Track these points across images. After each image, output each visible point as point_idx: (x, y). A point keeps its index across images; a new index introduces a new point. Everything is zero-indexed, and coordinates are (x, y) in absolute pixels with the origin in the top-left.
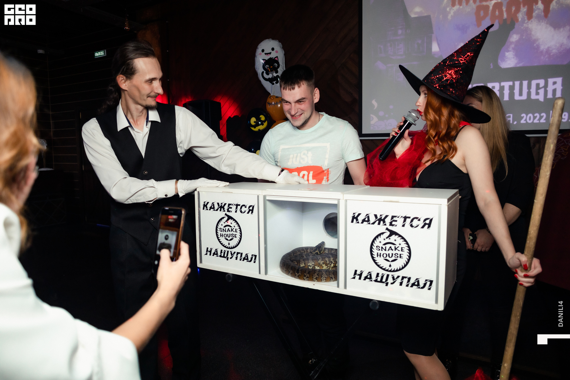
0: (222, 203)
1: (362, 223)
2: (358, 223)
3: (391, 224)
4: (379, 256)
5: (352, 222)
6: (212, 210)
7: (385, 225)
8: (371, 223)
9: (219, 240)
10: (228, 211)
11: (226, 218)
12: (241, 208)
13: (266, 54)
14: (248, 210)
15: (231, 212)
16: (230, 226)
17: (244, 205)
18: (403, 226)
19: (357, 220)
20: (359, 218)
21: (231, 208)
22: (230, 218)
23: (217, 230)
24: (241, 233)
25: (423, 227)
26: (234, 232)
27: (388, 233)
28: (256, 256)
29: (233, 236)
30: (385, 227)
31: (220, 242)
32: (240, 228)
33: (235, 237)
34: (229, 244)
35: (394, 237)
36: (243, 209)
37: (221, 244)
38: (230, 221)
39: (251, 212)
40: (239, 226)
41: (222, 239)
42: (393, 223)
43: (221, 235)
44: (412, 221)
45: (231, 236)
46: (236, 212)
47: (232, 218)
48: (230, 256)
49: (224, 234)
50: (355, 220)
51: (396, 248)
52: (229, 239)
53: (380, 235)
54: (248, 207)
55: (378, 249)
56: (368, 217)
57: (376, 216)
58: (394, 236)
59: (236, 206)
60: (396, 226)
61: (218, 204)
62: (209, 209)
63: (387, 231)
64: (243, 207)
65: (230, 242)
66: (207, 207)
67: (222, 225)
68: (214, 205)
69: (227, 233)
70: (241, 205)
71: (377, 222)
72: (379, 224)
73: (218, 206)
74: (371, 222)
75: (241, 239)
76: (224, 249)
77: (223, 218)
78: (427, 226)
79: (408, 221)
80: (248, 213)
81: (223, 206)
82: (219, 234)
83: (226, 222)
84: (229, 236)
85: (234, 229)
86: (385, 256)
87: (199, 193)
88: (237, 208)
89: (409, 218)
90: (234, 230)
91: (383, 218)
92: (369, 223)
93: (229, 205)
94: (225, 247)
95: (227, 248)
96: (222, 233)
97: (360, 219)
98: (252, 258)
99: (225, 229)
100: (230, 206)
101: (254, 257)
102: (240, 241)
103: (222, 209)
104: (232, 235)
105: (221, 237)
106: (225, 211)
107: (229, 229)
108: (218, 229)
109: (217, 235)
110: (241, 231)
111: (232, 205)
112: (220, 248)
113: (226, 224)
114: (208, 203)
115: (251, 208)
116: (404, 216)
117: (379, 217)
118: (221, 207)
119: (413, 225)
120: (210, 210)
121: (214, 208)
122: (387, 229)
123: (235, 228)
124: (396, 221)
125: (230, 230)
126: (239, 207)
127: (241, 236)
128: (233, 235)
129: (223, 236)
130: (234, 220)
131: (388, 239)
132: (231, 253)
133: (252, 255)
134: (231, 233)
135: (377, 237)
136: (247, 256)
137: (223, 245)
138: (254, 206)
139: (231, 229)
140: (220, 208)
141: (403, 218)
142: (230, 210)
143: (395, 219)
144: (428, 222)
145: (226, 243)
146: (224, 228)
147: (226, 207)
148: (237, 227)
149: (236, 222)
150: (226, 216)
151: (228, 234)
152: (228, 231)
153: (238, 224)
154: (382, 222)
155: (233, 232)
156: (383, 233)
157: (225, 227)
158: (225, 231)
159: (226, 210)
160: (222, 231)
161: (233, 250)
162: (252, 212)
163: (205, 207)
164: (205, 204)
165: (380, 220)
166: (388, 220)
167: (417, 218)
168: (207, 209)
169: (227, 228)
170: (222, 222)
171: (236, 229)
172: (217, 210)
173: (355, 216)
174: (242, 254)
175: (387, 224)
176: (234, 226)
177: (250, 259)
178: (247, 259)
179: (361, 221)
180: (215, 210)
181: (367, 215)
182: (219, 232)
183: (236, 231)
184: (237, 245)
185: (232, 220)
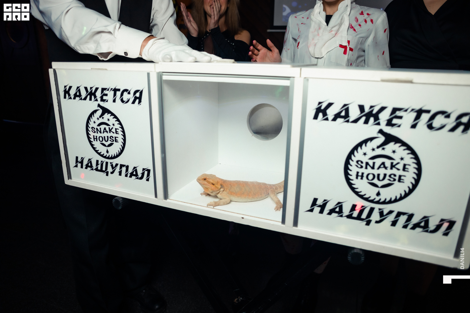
0: (91, 88)
1: (334, 119)
2: (327, 119)
3: (389, 123)
4: (359, 178)
5: (316, 117)
6: (77, 98)
7: (379, 124)
8: (351, 120)
9: (92, 145)
10: (102, 100)
11: (100, 112)
12: (122, 95)
14: (133, 98)
15: (107, 101)
16: (108, 125)
17: (126, 90)
18: (414, 126)
19: (325, 114)
20: (328, 111)
21: (106, 95)
22: (105, 111)
23: (87, 130)
24: (124, 136)
25: (453, 129)
26: (114, 133)
27: (382, 139)
28: (149, 171)
29: (112, 140)
30: (378, 128)
31: (94, 148)
32: (122, 128)
33: (116, 142)
34: (107, 152)
35: (391, 146)
36: (126, 96)
37: (96, 151)
38: (107, 116)
39: (137, 100)
40: (120, 124)
41: (97, 144)
42: (395, 121)
43: (95, 139)
44: (432, 118)
45: (109, 139)
46: (114, 101)
47: (109, 112)
48: (110, 169)
49: (99, 137)
50: (321, 115)
51: (394, 164)
52: (107, 144)
53: (365, 142)
54: (132, 93)
55: (359, 166)
56: (347, 110)
57: (361, 108)
58: (392, 144)
59: (113, 92)
60: (400, 126)
61: (86, 88)
62: (72, 97)
63: (380, 135)
64: (125, 94)
65: (109, 148)
66: (69, 95)
67: (94, 122)
68: (79, 91)
69: (102, 135)
70: (121, 90)
71: (364, 119)
72: (366, 122)
73: (86, 93)
74: (352, 118)
75: (124, 144)
76: (101, 159)
77: (95, 111)
78: (462, 127)
79: (425, 117)
80: (133, 103)
81: (93, 92)
82: (91, 136)
83: (100, 117)
84: (106, 140)
85: (112, 128)
86: (371, 177)
87: (55, 71)
88: (115, 95)
89: (427, 112)
90: (114, 130)
91: (374, 112)
92: (348, 121)
93: (103, 90)
94: (102, 156)
95: (105, 157)
96: (96, 134)
97: (331, 112)
98: (143, 174)
99: (100, 128)
100: (105, 92)
101: (146, 173)
102: (123, 148)
103: (93, 97)
104: (111, 138)
105: (94, 140)
106: (97, 100)
107: (105, 129)
108: (90, 129)
109: (89, 138)
110: (123, 131)
111: (108, 90)
112: (95, 157)
113: (101, 120)
114: (70, 87)
115: (138, 95)
116: (416, 109)
117: (366, 110)
118: (91, 94)
119: (434, 125)
120: (74, 98)
121: (80, 96)
122: (381, 132)
123: (114, 127)
124: (401, 117)
125: (108, 130)
126: (118, 94)
127: (125, 140)
128: (113, 137)
129: (98, 140)
130: (112, 114)
131: (381, 149)
132: (112, 166)
133: (144, 169)
134: (109, 135)
135: (360, 145)
136: (136, 171)
137: (99, 154)
138: (142, 91)
139: (109, 128)
140: (89, 96)
141: (415, 112)
142: (105, 98)
143: (397, 113)
144: (463, 120)
145: (103, 150)
146: (99, 128)
147: (98, 94)
148: (117, 126)
149: (115, 117)
150: (99, 108)
151: (104, 137)
152: (104, 132)
153: (118, 120)
154: (372, 120)
155: (111, 134)
156: (371, 139)
157: (99, 125)
158: (101, 132)
159: (99, 99)
160: (95, 132)
161: (115, 161)
162: (140, 102)
163: (67, 95)
164: (67, 90)
165: (369, 116)
166: (384, 116)
167: (442, 113)
168: (71, 98)
169: (103, 127)
170: (94, 118)
171: (116, 129)
172: (85, 99)
173: (322, 108)
174: (127, 167)
175: (381, 123)
176: (113, 125)
177: (140, 176)
178: (136, 175)
179: (333, 117)
180: (83, 98)
181: (345, 105)
182: (91, 133)
183: (116, 132)
184: (120, 154)
185: (110, 115)
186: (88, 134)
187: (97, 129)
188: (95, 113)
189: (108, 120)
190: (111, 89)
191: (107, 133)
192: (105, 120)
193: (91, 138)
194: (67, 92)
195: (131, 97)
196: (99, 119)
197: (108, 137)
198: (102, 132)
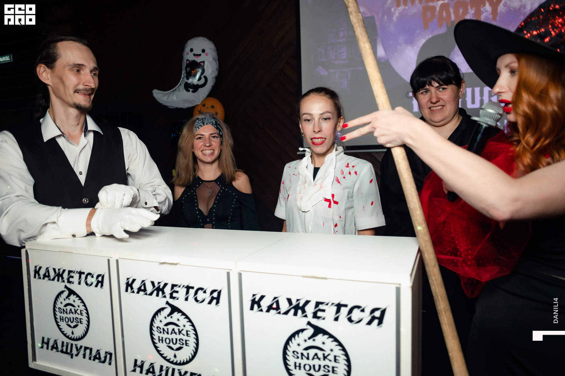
0: (59, 270)
1: (268, 311)
2: (261, 310)
3: (315, 316)
4: (297, 368)
5: (252, 308)
6: (47, 279)
7: (306, 316)
8: (282, 312)
9: (58, 326)
10: (69, 282)
11: (66, 293)
12: (86, 278)
13: (195, 55)
14: (96, 282)
15: (73, 283)
16: (73, 306)
17: (89, 274)
18: (336, 319)
19: (259, 306)
20: (262, 303)
21: (72, 277)
22: (71, 292)
23: (54, 310)
24: (88, 318)
25: (369, 323)
26: (79, 314)
27: (311, 331)
28: (111, 355)
29: (77, 322)
30: (306, 320)
31: (60, 329)
32: (86, 310)
33: (81, 323)
34: (73, 333)
35: (320, 338)
36: (90, 280)
37: (62, 332)
38: (72, 297)
39: (100, 284)
40: (85, 306)
41: (63, 325)
42: (319, 314)
43: (62, 319)
44: (350, 312)
45: (75, 320)
46: (79, 283)
47: (74, 293)
48: (74, 351)
49: (66, 318)
50: (256, 306)
51: (326, 355)
52: (72, 325)
53: (297, 333)
54: (95, 277)
55: (296, 357)
56: (277, 302)
57: (289, 301)
58: (320, 336)
59: (78, 275)
60: (324, 319)
61: (54, 270)
62: (42, 277)
63: (309, 327)
64: (89, 277)
65: (74, 330)
66: (39, 275)
67: (61, 303)
68: (48, 271)
70: (86, 274)
71: (293, 311)
72: (295, 314)
73: (54, 274)
74: (283, 310)
75: (88, 326)
76: (66, 340)
77: (62, 292)
78: (376, 322)
79: (344, 311)
80: (96, 286)
81: (61, 273)
82: (58, 317)
84: (72, 321)
86: (307, 368)
87: (26, 251)
88: (80, 277)
89: (346, 306)
90: (79, 312)
91: (301, 305)
92: (279, 313)
93: (70, 272)
94: (68, 337)
95: (70, 339)
96: (62, 315)
97: (265, 304)
98: (105, 358)
99: (67, 309)
100: (72, 274)
101: (108, 356)
102: (87, 330)
103: (60, 278)
104: (77, 319)
105: (61, 321)
106: (64, 281)
107: (71, 310)
108: (57, 310)
109: (56, 318)
110: (87, 314)
111: (74, 273)
112: (61, 338)
113: (67, 301)
114: (40, 268)
115: (100, 279)
116: (337, 303)
117: (294, 303)
118: (59, 275)
119: (353, 319)
120: (44, 278)
121: (49, 276)
122: (309, 324)
123: (79, 309)
124: (324, 311)
125: (73, 311)
126: (83, 277)
127: (88, 322)
128: (78, 319)
129: (64, 321)
130: (78, 296)
131: (312, 340)
132: (76, 348)
133: (106, 353)
134: (75, 316)
135: (293, 336)
136: (99, 354)
137: (65, 335)
138: (104, 275)
139: (75, 309)
140: (57, 278)
141: (336, 305)
142: (71, 279)
143: (321, 307)
144: (377, 314)
145: (68, 331)
146: (65, 308)
147: (65, 276)
148: (82, 308)
149: (80, 299)
150: (66, 290)
151: (70, 318)
153: (83, 302)
154: (300, 312)
155: (77, 315)
156: (302, 331)
157: (66, 306)
159: (66, 281)
160: (61, 313)
161: (79, 343)
162: (102, 286)
163: (37, 275)
164: (37, 270)
165: (297, 308)
166: (310, 309)
167: (358, 307)
168: (40, 278)
169: (69, 308)
170: (61, 299)
171: (81, 311)
172: (53, 279)
173: (257, 300)
174: (91, 350)
175: (308, 315)
176: (79, 306)
177: (103, 359)
178: (100, 358)
179: (266, 309)
180: (51, 279)
181: (275, 298)
182: (57, 313)
183: (81, 314)
184: (84, 335)
185: (75, 296)
186: (55, 314)
187: (63, 310)
188: (62, 294)
189: (74, 301)
190: (77, 272)
191: (73, 314)
192: (71, 302)
193: (58, 319)
194: (37, 272)
195: (94, 280)
196: (66, 299)
197: (73, 318)
198: (68, 312)
